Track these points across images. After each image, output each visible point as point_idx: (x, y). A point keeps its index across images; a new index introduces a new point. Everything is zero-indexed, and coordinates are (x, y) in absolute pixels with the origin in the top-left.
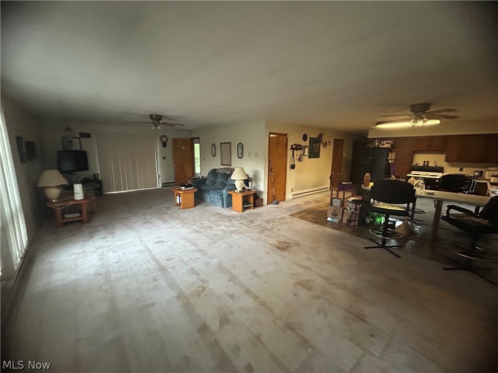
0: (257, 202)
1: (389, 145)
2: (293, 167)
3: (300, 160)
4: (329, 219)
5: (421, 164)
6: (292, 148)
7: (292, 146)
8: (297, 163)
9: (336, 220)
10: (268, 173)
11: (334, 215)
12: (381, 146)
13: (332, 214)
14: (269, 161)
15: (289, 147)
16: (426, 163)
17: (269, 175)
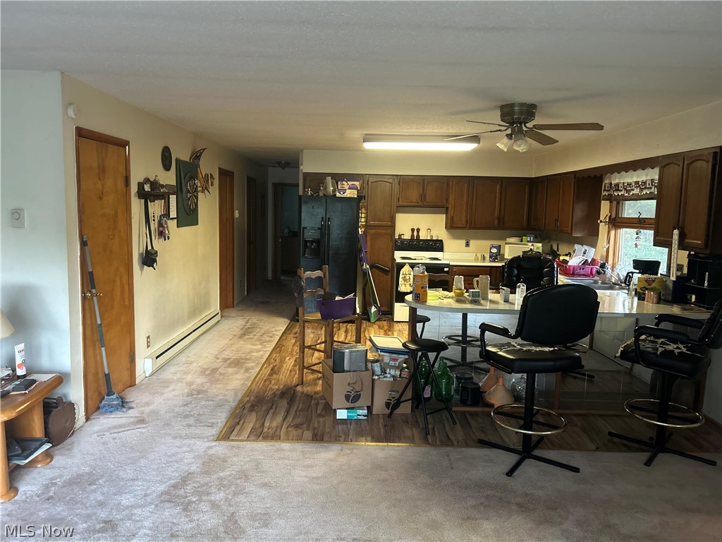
0: (57, 423)
1: (356, 192)
2: (149, 259)
3: (161, 234)
4: (342, 414)
5: (407, 236)
6: (142, 194)
7: (141, 185)
8: (158, 245)
9: (360, 412)
10: (83, 292)
11: (352, 399)
12: (338, 195)
13: (347, 397)
14: (84, 244)
15: (134, 188)
16: (415, 233)
17: (84, 298)
